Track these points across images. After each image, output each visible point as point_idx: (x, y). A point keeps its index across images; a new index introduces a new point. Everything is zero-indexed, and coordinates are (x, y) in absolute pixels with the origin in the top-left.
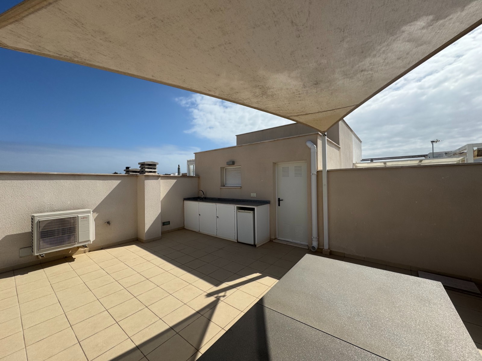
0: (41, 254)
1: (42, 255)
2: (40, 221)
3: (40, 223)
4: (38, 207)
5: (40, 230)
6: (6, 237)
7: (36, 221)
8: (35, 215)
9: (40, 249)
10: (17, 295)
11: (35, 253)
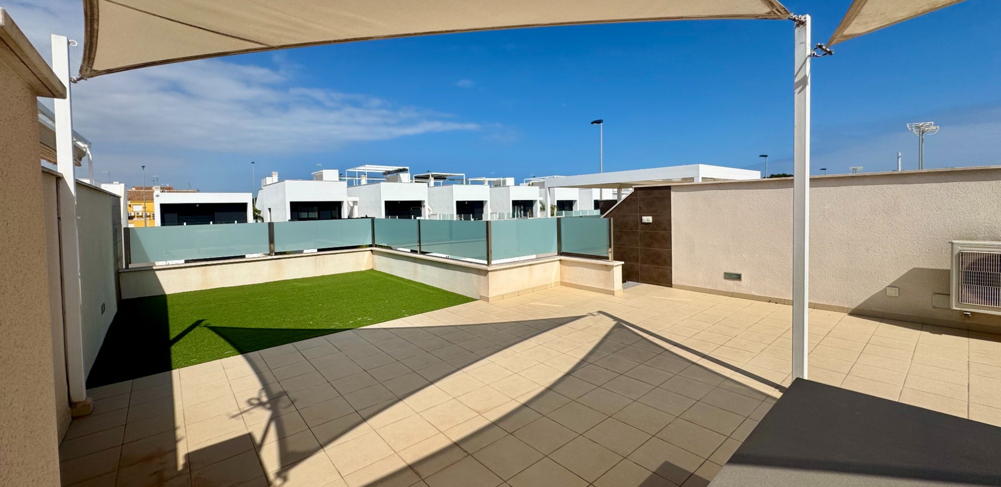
0: (963, 309)
1: (965, 313)
2: (962, 253)
3: (962, 256)
4: (966, 230)
5: (962, 269)
6: (914, 269)
7: (956, 253)
8: (954, 242)
9: (962, 302)
10: (914, 352)
11: (954, 304)
